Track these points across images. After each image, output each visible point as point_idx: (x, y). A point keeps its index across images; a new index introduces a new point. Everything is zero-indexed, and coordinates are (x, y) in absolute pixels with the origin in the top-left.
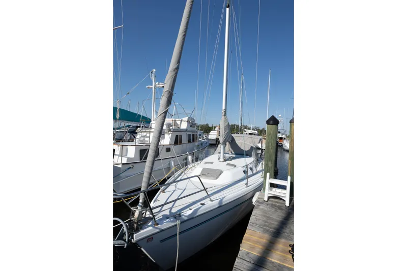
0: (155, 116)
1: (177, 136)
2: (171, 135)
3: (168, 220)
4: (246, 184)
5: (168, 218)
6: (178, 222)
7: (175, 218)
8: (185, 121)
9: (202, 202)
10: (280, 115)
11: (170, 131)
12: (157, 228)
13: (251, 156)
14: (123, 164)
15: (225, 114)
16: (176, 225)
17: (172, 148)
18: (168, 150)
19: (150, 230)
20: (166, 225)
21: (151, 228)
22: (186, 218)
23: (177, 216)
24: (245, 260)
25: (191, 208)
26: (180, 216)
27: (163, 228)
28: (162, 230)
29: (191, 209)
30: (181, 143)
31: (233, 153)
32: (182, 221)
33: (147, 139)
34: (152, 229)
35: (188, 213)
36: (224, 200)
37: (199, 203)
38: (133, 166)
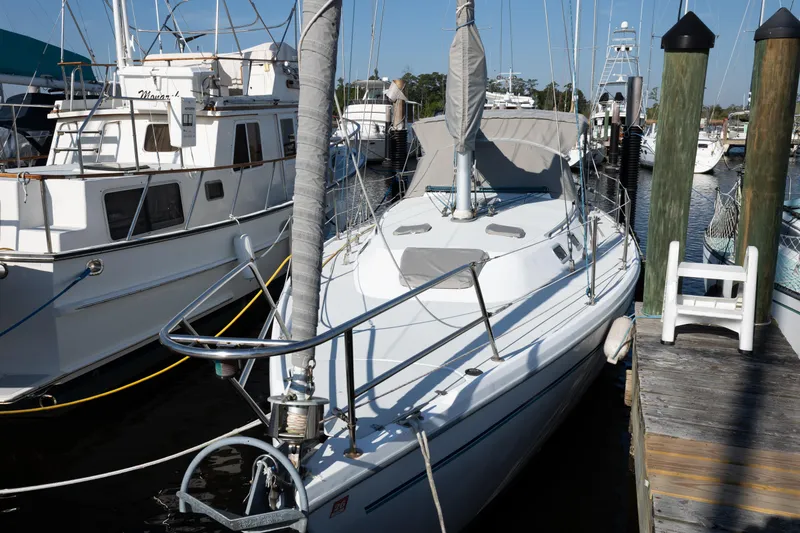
0: (131, 43)
1: (240, 129)
2: (216, 123)
3: (384, 434)
4: (590, 291)
5: (380, 429)
6: (422, 437)
7: (407, 425)
8: (261, 62)
9: (470, 364)
10: (624, 25)
11: (209, 106)
12: (362, 464)
13: (556, 195)
14: (58, 258)
15: (471, 22)
16: (417, 447)
17: (230, 179)
18: (215, 191)
19: (339, 473)
20: (385, 449)
21: (338, 466)
22: (441, 423)
23: (408, 417)
24: (683, 522)
25: (440, 387)
26: (421, 418)
27: (377, 463)
28: (377, 470)
29: (444, 393)
30: (258, 158)
31: (486, 185)
32: (432, 431)
33: (107, 149)
34: (345, 469)
35: (440, 404)
36: (542, 350)
37: (460, 372)
38: (98, 264)
